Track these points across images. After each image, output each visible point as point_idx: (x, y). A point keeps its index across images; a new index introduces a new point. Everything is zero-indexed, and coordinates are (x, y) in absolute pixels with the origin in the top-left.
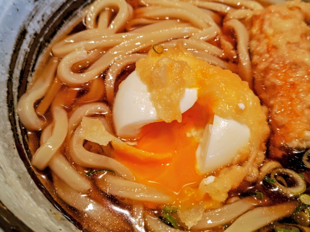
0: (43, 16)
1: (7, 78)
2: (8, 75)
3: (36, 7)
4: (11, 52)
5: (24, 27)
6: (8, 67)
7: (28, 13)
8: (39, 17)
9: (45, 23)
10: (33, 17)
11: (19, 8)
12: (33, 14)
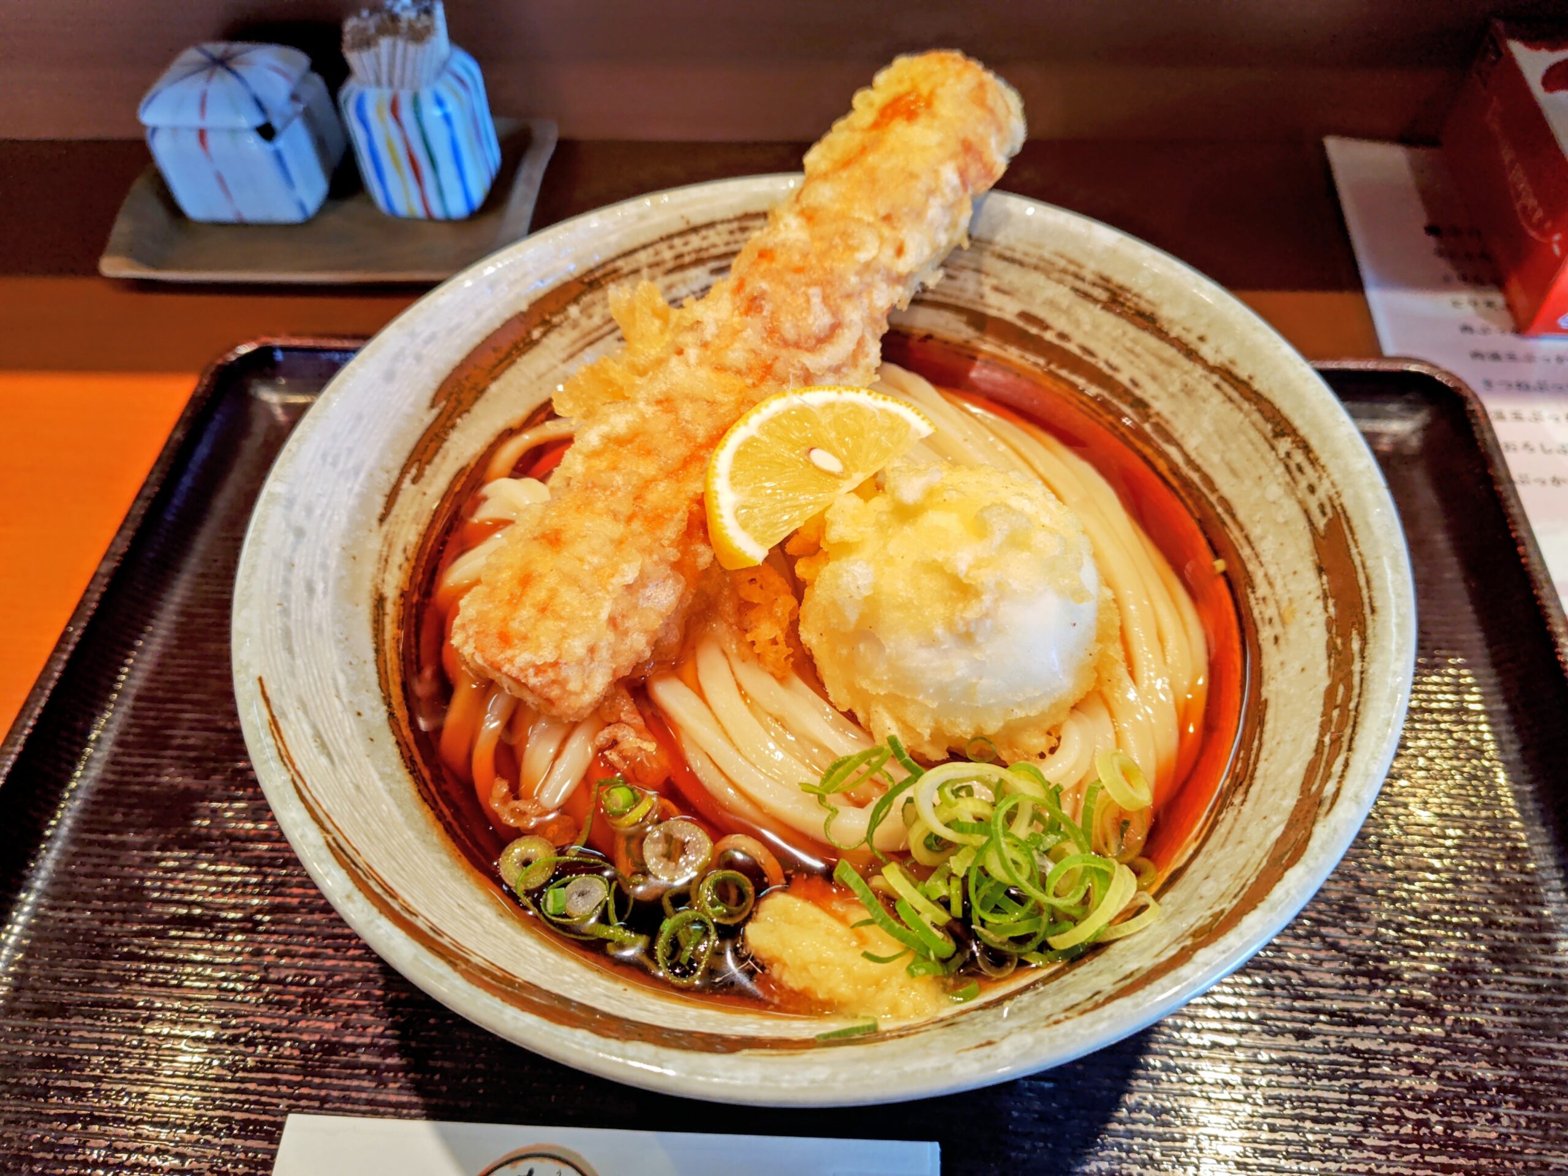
0: (405, 550)
1: (385, 716)
2: (385, 708)
3: (386, 537)
4: (371, 655)
5: (377, 589)
6: (378, 690)
7: (376, 557)
8: (398, 558)
9: (413, 563)
10: (386, 561)
11: (355, 552)
12: (385, 554)
